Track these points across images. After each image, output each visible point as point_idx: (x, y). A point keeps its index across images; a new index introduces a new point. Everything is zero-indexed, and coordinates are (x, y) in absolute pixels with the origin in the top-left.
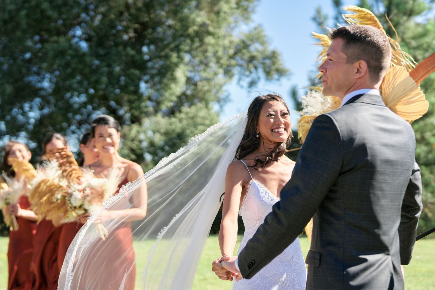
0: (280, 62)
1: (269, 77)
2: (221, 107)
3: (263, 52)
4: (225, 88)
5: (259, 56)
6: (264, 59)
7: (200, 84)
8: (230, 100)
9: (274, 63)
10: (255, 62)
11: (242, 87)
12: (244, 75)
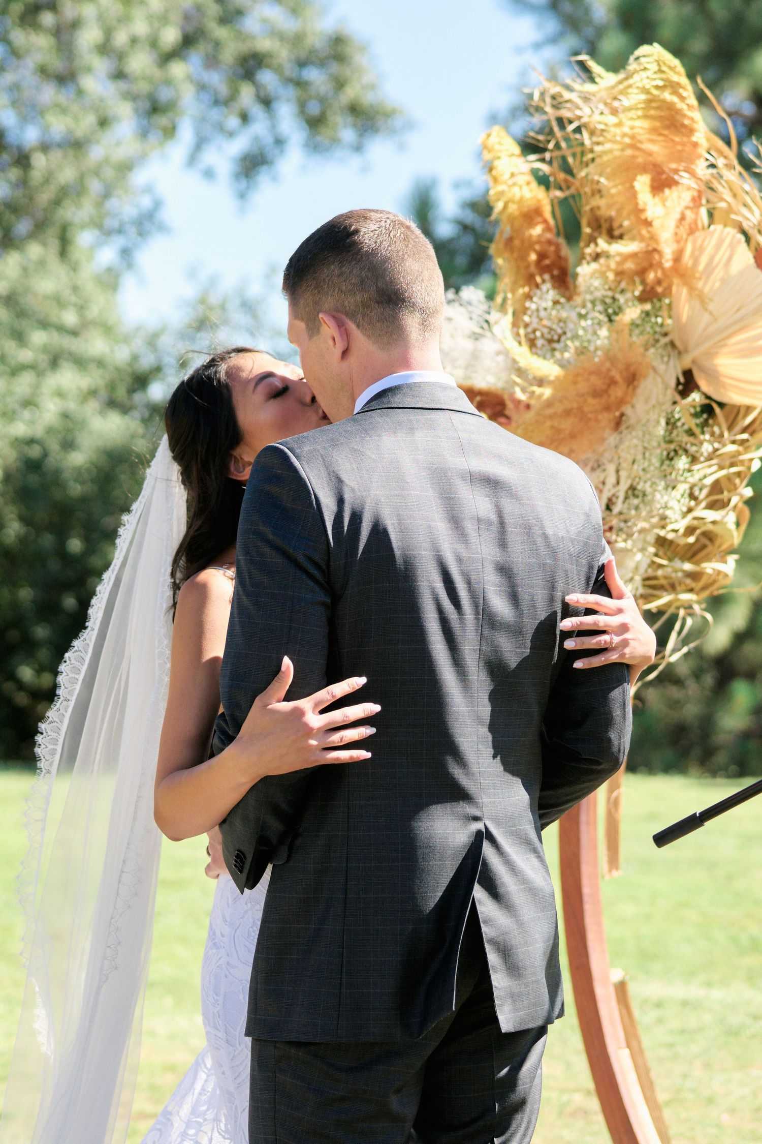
0: (366, 79)
1: (319, 138)
2: (126, 253)
3: (297, 39)
4: (140, 177)
5: (284, 55)
6: (302, 64)
7: (39, 161)
8: (162, 228)
9: (340, 84)
10: (267, 78)
11: (209, 174)
12: (220, 128)
